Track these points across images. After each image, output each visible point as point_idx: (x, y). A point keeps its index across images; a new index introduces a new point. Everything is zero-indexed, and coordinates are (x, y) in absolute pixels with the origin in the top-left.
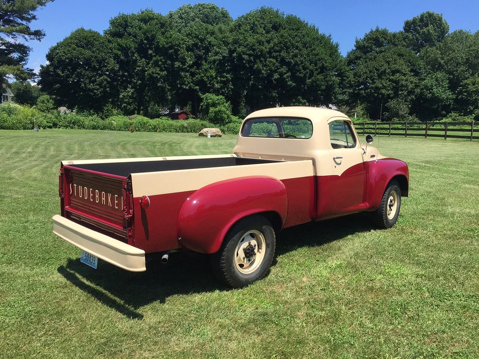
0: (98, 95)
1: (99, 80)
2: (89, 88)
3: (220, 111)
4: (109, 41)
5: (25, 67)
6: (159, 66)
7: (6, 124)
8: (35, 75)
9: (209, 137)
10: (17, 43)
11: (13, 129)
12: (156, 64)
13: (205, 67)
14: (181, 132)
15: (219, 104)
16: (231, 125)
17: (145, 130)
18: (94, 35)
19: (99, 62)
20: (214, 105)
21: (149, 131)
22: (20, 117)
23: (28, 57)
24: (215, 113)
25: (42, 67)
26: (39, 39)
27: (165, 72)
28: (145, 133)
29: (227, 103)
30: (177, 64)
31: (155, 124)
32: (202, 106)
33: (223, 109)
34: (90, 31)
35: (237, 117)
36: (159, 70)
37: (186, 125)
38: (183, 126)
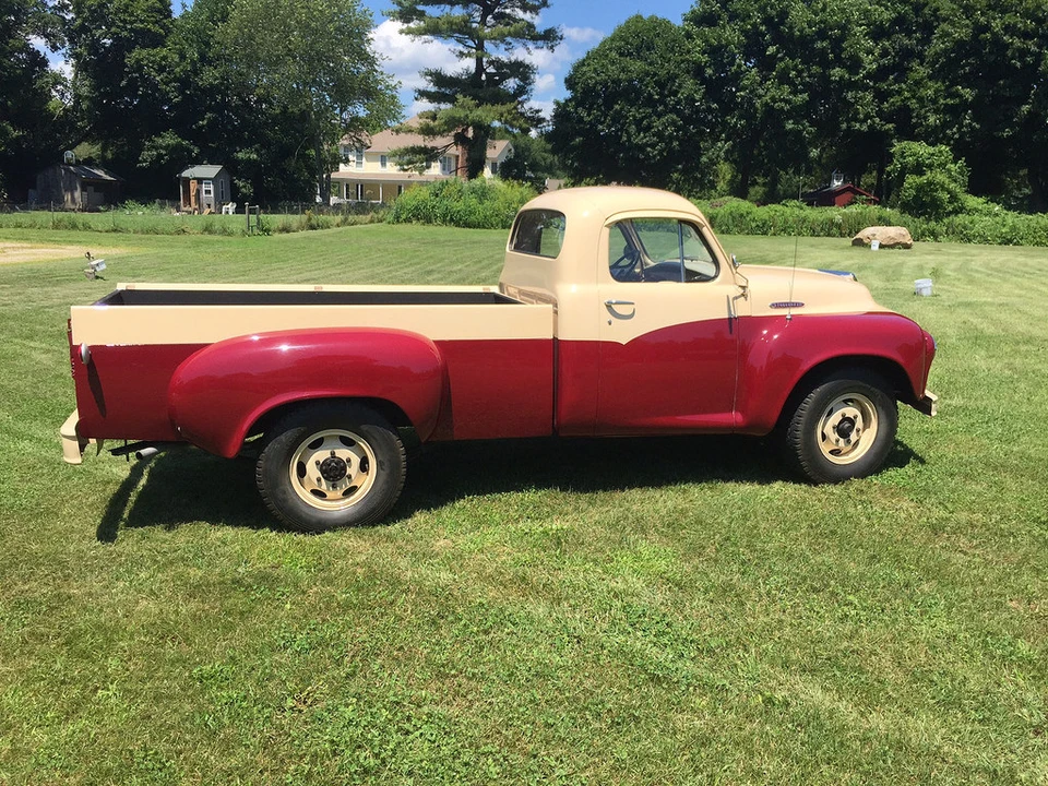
0: (654, 156)
1: (658, 124)
2: (637, 144)
3: (930, 183)
4: (689, 36)
5: (527, 106)
6: (791, 82)
7: (473, 218)
8: (543, 120)
9: (875, 247)
10: (513, 59)
11: (484, 227)
12: (783, 78)
13: (916, 76)
14: (824, 235)
15: (930, 167)
16: (961, 219)
17: (742, 230)
18: (658, 27)
19: (661, 85)
20: (919, 169)
21: (752, 232)
22: (498, 204)
23: (532, 86)
24: (920, 188)
25: (557, 103)
26: (552, 48)
27: (805, 96)
28: (740, 238)
29: (956, 163)
30: (837, 73)
31: (766, 217)
32: (889, 174)
33: (941, 177)
34: (653, 20)
35: (981, 200)
36: (790, 93)
37: (838, 218)
38: (832, 223)
